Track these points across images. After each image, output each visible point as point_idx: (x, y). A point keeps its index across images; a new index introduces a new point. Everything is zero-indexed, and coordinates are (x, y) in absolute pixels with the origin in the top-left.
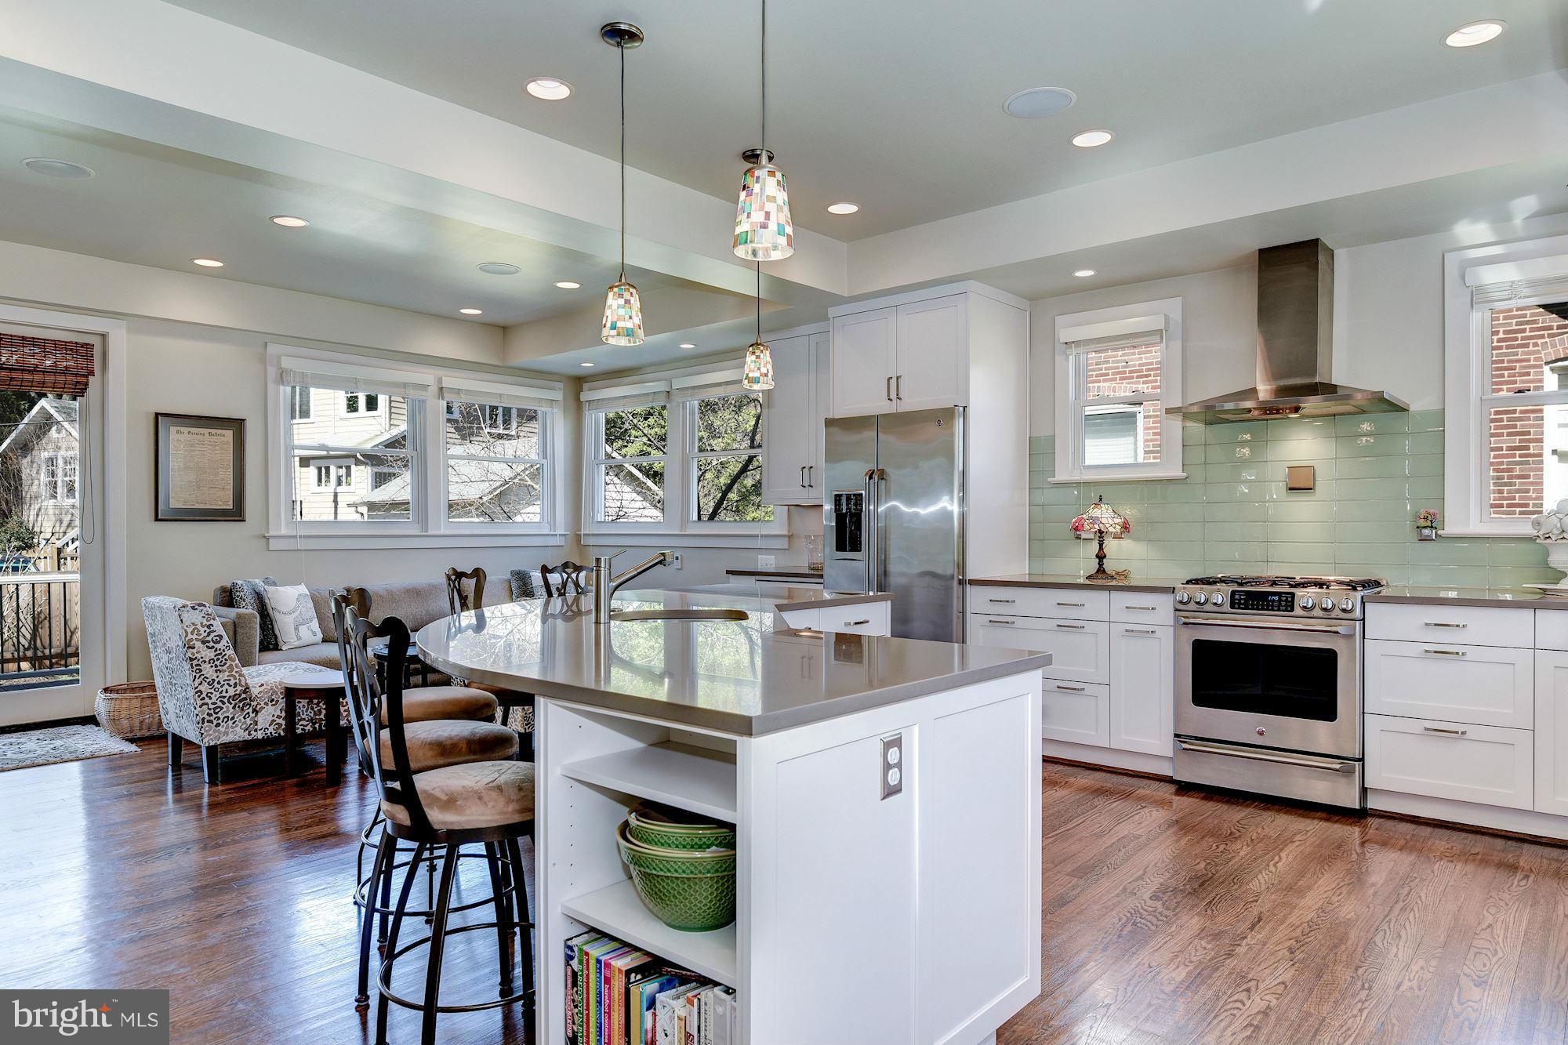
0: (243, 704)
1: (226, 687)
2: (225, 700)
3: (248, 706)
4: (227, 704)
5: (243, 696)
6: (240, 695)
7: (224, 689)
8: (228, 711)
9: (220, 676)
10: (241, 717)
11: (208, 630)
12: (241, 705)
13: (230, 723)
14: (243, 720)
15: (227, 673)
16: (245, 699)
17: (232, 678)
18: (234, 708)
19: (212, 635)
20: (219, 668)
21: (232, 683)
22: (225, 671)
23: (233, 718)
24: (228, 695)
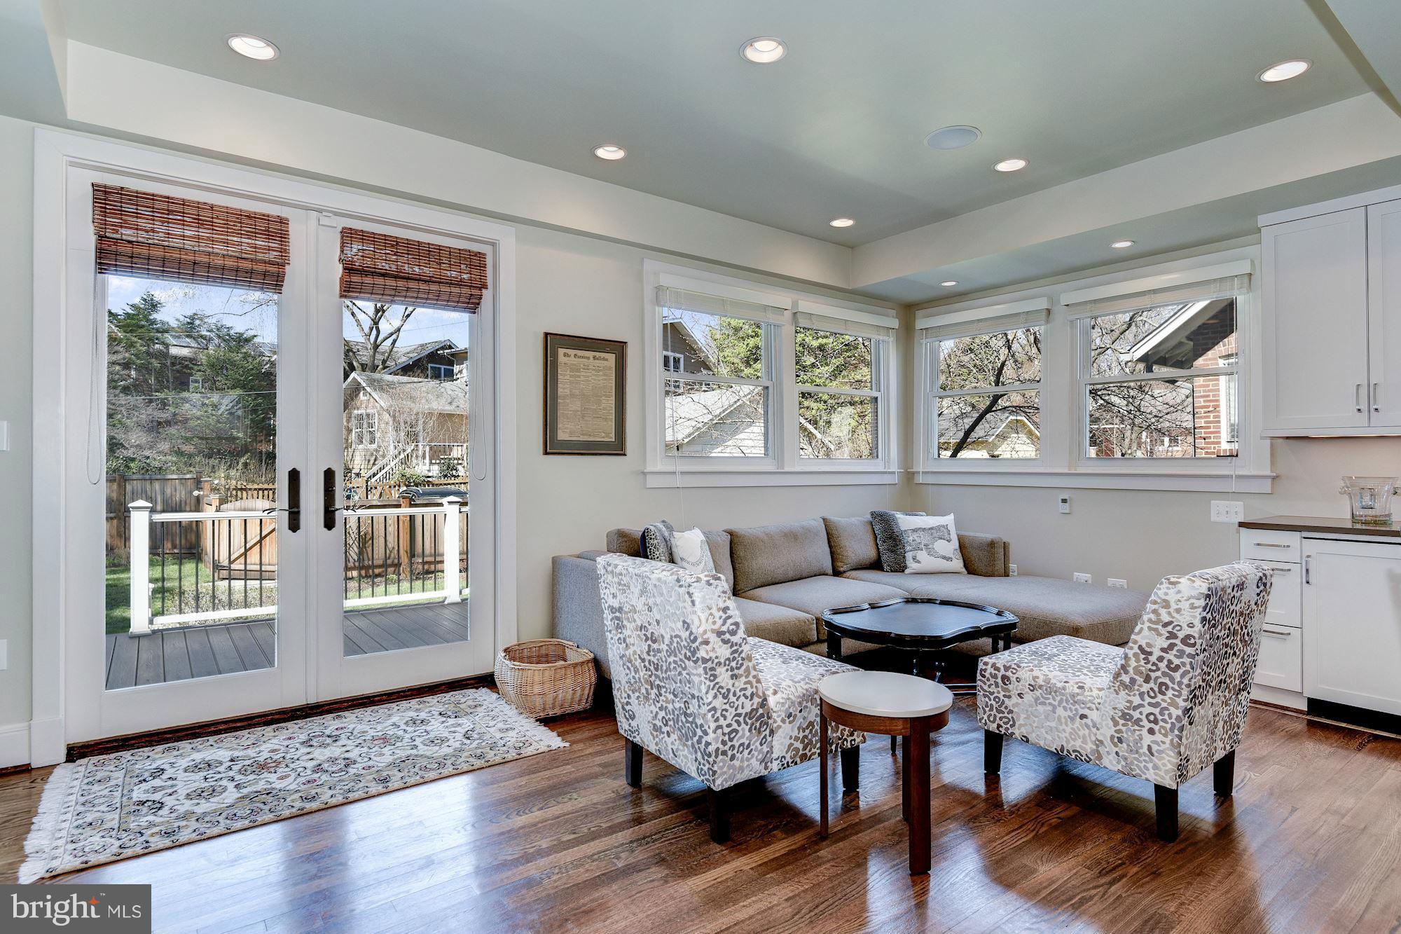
0: (760, 724)
1: (742, 699)
2: (741, 719)
3: (765, 727)
4: (743, 725)
5: (761, 711)
6: (757, 710)
7: (740, 703)
8: (742, 737)
9: (737, 684)
10: (758, 744)
11: (724, 616)
12: (758, 725)
13: (746, 752)
14: (760, 747)
15: (743, 679)
16: (762, 716)
17: (748, 686)
18: (750, 730)
19: (729, 621)
20: (736, 672)
21: (748, 693)
22: (741, 675)
23: (749, 746)
24: (743, 712)
